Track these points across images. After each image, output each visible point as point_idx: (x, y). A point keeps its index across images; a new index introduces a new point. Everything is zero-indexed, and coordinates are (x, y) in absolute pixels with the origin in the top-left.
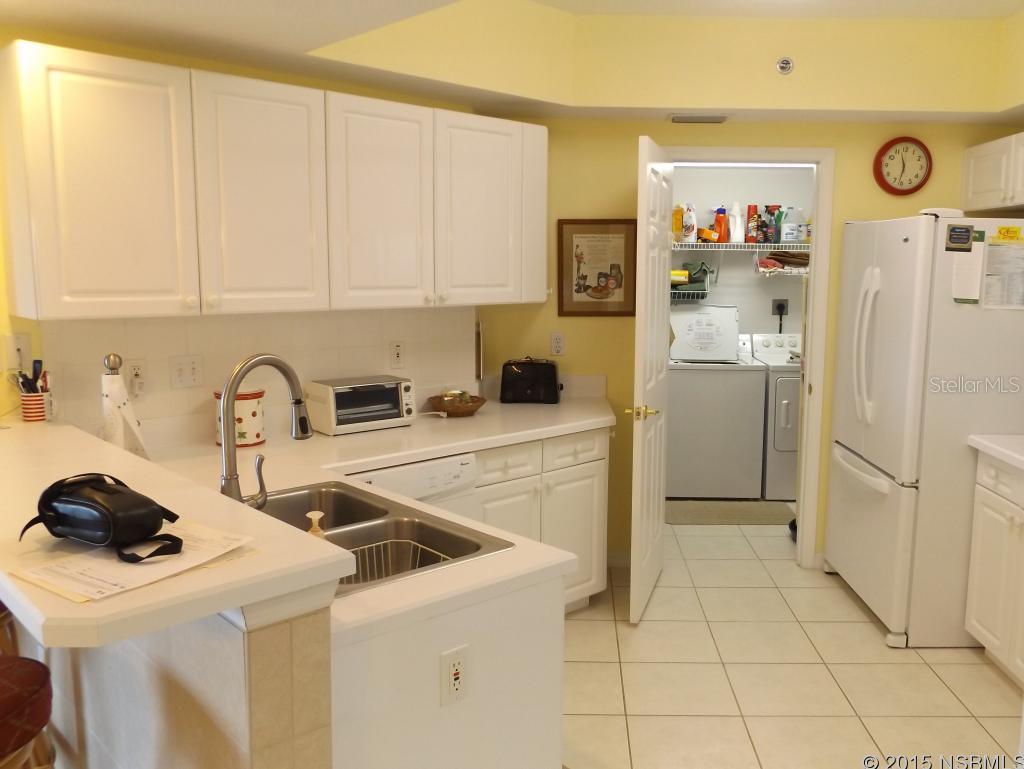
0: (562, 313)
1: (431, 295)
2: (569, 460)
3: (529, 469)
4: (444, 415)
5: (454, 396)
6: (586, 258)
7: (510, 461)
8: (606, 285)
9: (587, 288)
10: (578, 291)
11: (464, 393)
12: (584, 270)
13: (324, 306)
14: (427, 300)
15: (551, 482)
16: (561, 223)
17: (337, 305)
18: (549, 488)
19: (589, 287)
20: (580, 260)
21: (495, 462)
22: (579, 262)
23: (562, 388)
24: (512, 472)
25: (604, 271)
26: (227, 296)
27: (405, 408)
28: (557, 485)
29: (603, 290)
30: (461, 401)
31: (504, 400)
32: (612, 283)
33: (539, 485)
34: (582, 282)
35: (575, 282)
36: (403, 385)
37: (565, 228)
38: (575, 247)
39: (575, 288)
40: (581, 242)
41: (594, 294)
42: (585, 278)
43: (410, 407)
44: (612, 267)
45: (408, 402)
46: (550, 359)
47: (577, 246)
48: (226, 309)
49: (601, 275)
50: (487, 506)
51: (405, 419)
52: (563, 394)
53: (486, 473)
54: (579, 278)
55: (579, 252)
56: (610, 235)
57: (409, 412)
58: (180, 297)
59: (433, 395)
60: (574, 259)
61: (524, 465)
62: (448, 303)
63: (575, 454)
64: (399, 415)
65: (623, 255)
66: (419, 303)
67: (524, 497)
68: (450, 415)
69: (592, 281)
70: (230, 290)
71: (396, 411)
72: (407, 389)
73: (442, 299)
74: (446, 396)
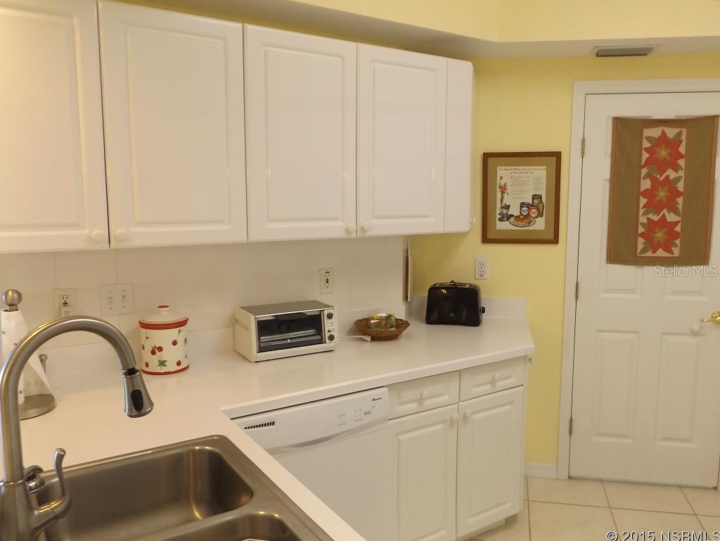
0: (486, 239)
1: (352, 225)
2: (487, 388)
3: (445, 398)
4: (369, 338)
5: (381, 319)
6: (509, 189)
7: (426, 392)
8: (528, 214)
9: (509, 217)
10: (501, 220)
11: (389, 317)
12: (507, 201)
13: (242, 238)
14: (348, 231)
15: (468, 411)
16: (487, 157)
17: (255, 237)
18: (465, 418)
19: (512, 216)
20: (503, 189)
21: (412, 394)
22: (503, 193)
23: (484, 311)
24: (428, 403)
25: (525, 201)
26: (138, 229)
27: (327, 335)
28: (475, 413)
29: (526, 219)
30: (386, 324)
31: (429, 321)
32: (534, 212)
33: (455, 415)
34: (505, 211)
35: (498, 211)
36: (326, 313)
37: (489, 160)
38: (498, 178)
39: (498, 216)
40: (504, 173)
41: (516, 223)
42: (508, 207)
43: (332, 333)
44: (534, 197)
45: (331, 328)
46: (474, 282)
47: (501, 178)
48: (136, 243)
49: (523, 205)
50: (402, 437)
51: (328, 345)
52: (484, 317)
53: (401, 404)
54: (502, 207)
55: (503, 184)
56: (533, 167)
57: (331, 338)
58: (86, 231)
59: (360, 318)
60: (498, 189)
61: (441, 395)
62: (369, 234)
63: (493, 382)
64: (321, 341)
65: (544, 186)
66: (340, 234)
67: (440, 426)
68: (374, 339)
69: (514, 211)
70: (141, 224)
71: (318, 337)
72: (330, 316)
73: (363, 230)
74: (373, 319)
